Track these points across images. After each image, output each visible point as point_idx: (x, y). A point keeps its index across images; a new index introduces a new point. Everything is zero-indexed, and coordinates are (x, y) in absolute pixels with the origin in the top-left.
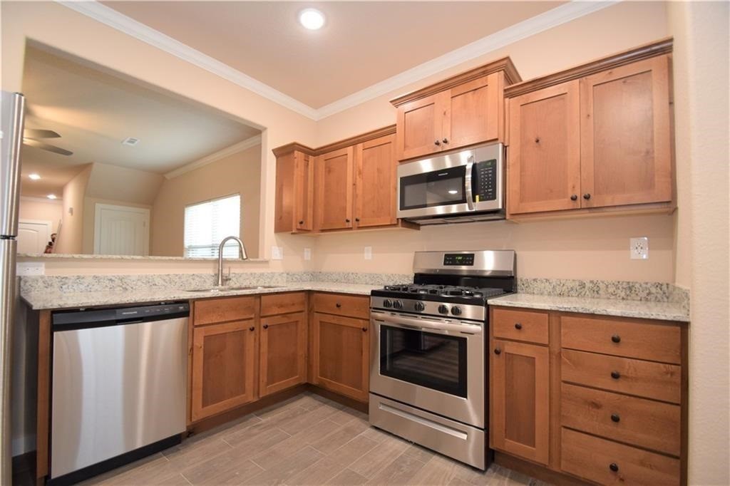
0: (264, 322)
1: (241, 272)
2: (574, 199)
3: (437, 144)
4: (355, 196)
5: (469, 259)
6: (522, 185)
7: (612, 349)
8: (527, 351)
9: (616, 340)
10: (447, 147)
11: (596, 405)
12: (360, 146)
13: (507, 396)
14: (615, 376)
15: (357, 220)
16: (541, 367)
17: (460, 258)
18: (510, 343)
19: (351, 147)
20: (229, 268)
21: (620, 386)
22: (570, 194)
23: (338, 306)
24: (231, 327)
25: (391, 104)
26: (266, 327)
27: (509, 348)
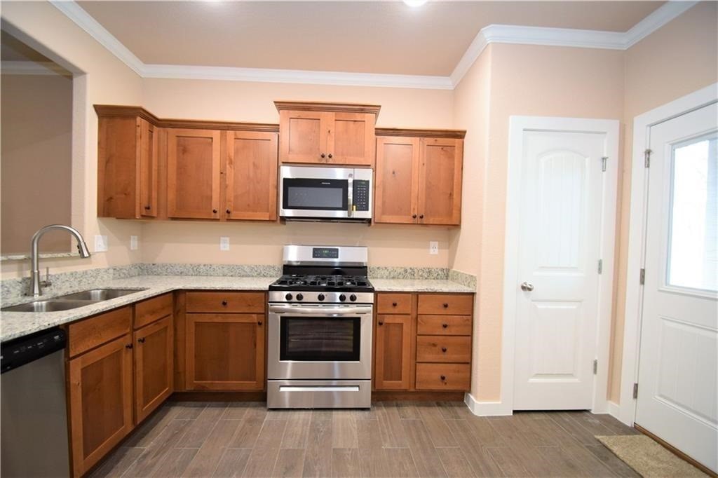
0: (139, 334)
1: (59, 273)
2: (414, 217)
3: (323, 156)
4: (224, 186)
5: (334, 253)
6: (384, 203)
7: (444, 311)
8: (398, 320)
9: (446, 306)
10: (331, 161)
11: (434, 345)
12: (230, 134)
13: (385, 352)
14: (445, 326)
15: (228, 212)
16: (408, 329)
17: (326, 252)
18: (388, 316)
19: (219, 131)
20: (48, 269)
21: (446, 332)
22: (412, 214)
23: (224, 304)
24: (107, 350)
25: (273, 104)
26: (143, 341)
27: (387, 320)
